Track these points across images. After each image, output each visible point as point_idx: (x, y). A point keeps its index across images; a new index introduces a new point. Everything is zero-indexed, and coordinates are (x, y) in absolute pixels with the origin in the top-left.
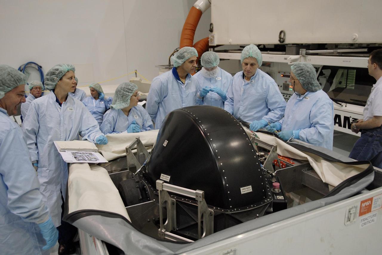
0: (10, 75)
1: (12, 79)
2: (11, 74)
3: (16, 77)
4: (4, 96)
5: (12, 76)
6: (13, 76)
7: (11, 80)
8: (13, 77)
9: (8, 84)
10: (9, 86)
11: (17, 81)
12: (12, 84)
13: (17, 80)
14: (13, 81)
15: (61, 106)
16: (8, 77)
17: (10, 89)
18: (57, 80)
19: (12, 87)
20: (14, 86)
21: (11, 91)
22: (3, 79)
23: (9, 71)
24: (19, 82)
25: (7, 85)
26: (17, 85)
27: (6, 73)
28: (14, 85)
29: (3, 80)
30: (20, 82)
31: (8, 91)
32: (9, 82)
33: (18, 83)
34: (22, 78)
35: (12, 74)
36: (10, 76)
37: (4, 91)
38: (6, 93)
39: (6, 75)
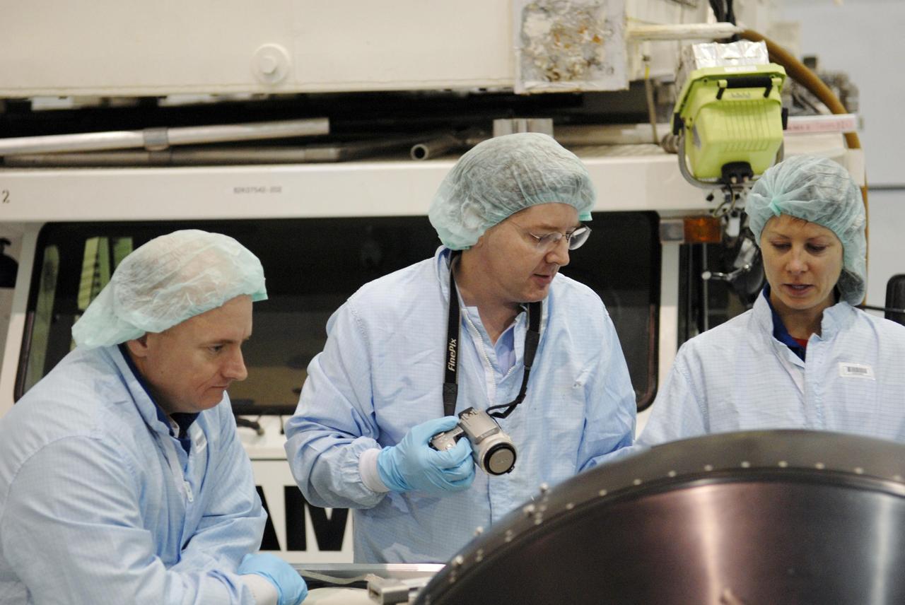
15: (802, 356)
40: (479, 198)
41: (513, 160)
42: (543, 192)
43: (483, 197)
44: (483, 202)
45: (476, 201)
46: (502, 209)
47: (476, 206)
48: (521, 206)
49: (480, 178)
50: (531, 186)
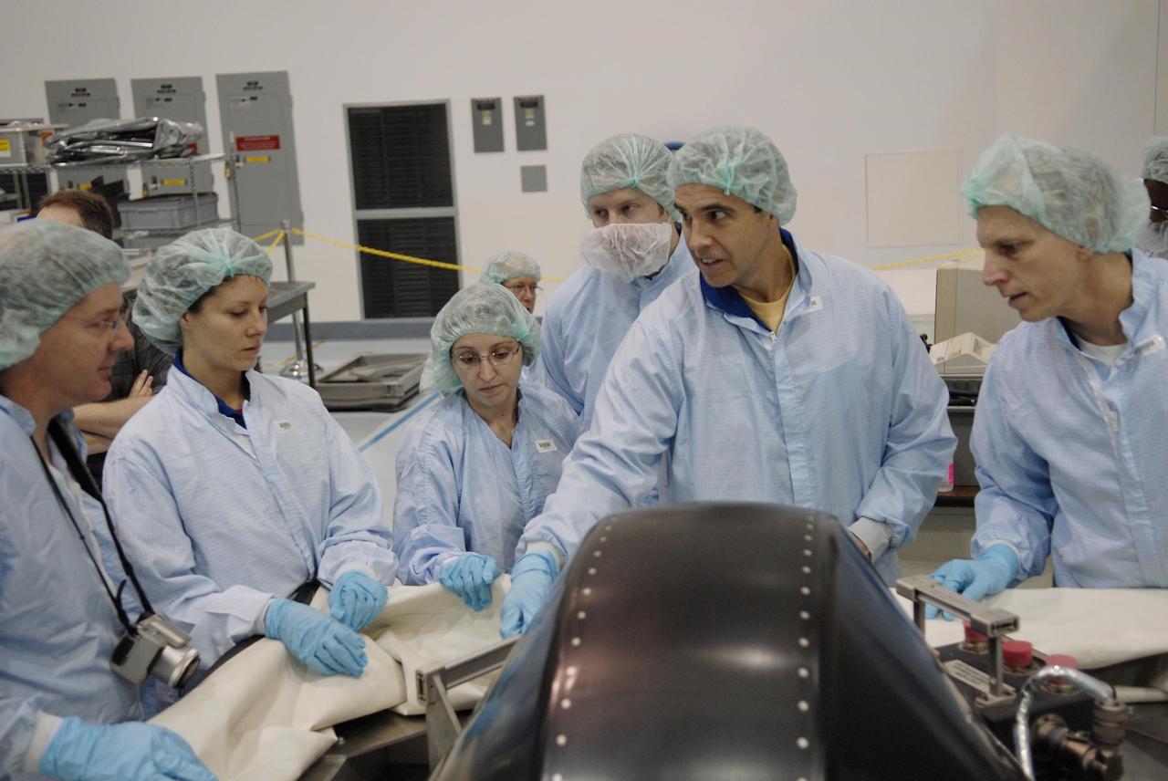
0: (48, 258)
1: (60, 275)
2: (54, 257)
3: (72, 263)
4: (38, 342)
5: (56, 263)
6: (61, 263)
7: (55, 280)
8: (61, 267)
9: (49, 296)
10: (50, 301)
11: (76, 278)
12: (60, 295)
13: (78, 274)
14: (65, 281)
16: (42, 270)
17: (56, 313)
18: (177, 309)
19: (62, 305)
20: (70, 298)
21: (62, 317)
22: (25, 280)
23: (48, 243)
24: (86, 281)
25: (45, 299)
26: (83, 292)
27: (37, 254)
28: (69, 293)
29: (26, 285)
30: (92, 277)
31: (50, 320)
32: (47, 288)
33: (84, 286)
34: (99, 264)
35: (58, 255)
36: (51, 265)
37: (37, 325)
38: (44, 329)
39: (35, 262)
40: (24, 302)
41: (47, 249)
42: (97, 274)
43: (31, 300)
44: (33, 305)
45: (20, 307)
46: (55, 307)
47: (23, 313)
48: (78, 297)
49: (17, 281)
50: (84, 272)
